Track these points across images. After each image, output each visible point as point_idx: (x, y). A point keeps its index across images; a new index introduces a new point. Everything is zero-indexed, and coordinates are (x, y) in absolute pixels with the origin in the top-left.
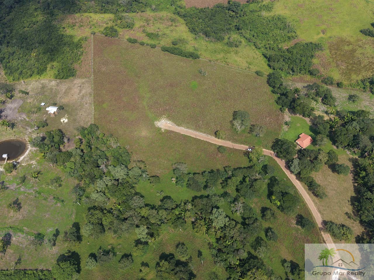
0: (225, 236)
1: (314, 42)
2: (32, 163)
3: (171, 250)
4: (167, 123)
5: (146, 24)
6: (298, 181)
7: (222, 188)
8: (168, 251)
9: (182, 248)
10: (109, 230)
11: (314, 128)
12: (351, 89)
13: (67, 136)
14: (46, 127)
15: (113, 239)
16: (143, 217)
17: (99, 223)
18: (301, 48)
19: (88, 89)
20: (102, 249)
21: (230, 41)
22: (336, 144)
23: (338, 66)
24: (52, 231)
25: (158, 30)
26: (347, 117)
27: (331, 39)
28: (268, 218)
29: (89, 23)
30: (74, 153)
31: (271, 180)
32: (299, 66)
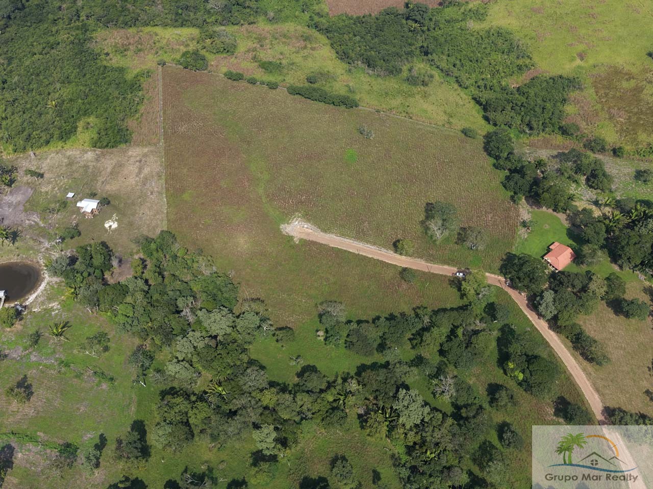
0: (423, 442)
1: (565, 76)
2: (52, 307)
3: (322, 470)
4: (303, 227)
5: (258, 46)
6: (552, 333)
7: (411, 348)
8: (316, 473)
9: (344, 467)
10: (202, 435)
11: (576, 232)
12: (639, 160)
13: (117, 254)
14: (76, 238)
15: (210, 451)
16: (266, 408)
17: (182, 422)
18: (543, 86)
19: (154, 165)
20: (189, 472)
21: (413, 74)
22: (620, 262)
23: (611, 118)
24: (92, 439)
25: (281, 57)
26: (636, 210)
27: (597, 68)
28: (502, 404)
29: (153, 45)
30: (131, 287)
31: (502, 332)
32: (541, 119)
